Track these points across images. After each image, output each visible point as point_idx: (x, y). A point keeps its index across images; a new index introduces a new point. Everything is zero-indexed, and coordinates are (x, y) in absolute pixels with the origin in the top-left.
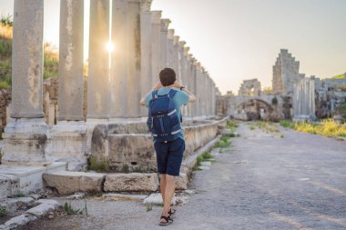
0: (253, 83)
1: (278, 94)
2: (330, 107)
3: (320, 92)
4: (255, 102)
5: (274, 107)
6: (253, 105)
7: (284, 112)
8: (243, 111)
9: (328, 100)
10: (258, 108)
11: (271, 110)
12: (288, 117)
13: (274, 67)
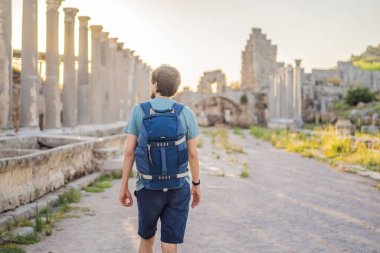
0: (216, 76)
1: (249, 89)
2: (319, 108)
3: (305, 87)
4: (218, 100)
5: (243, 107)
6: (215, 105)
7: (256, 114)
8: (203, 114)
9: (316, 98)
10: (223, 110)
11: (239, 111)
12: (262, 122)
13: (244, 53)
